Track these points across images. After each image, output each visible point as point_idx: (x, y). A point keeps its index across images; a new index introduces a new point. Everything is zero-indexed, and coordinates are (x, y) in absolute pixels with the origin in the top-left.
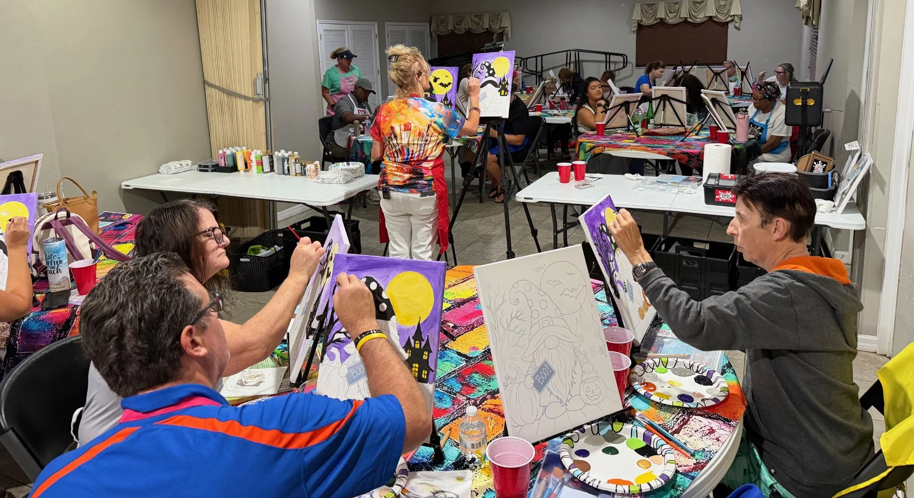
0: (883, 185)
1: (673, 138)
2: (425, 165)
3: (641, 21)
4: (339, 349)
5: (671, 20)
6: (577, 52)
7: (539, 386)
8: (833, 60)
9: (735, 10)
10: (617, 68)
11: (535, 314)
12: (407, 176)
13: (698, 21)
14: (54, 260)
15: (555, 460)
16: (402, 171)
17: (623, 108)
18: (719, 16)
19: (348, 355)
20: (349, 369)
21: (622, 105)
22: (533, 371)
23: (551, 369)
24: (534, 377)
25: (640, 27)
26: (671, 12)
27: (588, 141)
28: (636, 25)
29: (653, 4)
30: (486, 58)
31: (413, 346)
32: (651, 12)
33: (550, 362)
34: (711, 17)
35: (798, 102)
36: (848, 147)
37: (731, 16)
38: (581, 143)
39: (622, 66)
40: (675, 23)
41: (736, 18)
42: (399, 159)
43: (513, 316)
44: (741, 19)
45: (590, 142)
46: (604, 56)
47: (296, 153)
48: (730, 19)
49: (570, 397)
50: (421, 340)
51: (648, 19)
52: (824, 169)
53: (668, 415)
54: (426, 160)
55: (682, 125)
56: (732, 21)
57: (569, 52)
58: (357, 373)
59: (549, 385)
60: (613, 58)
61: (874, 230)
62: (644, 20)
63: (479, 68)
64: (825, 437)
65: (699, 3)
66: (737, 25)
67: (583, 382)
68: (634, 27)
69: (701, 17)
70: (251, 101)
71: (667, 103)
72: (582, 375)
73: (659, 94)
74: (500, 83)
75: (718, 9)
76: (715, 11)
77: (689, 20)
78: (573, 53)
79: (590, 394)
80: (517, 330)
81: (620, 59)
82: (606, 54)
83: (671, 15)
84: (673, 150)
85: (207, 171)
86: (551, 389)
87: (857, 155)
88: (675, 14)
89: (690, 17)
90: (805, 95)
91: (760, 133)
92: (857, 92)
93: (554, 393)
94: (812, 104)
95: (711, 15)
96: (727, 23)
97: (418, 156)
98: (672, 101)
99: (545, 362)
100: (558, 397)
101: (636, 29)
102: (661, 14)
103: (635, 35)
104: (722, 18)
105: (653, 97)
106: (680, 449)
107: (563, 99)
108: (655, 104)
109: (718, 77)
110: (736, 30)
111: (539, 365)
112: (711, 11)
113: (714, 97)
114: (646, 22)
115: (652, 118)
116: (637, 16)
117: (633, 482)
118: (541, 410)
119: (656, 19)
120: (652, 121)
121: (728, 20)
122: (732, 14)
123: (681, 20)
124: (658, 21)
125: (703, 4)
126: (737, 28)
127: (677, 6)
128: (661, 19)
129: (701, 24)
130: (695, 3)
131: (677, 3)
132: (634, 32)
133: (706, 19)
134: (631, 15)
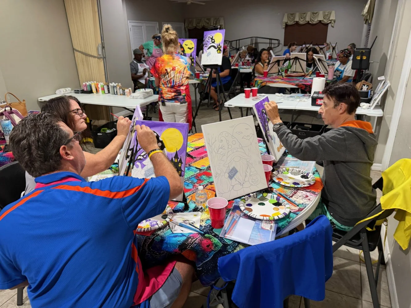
0: (393, 95)
1: (299, 78)
2: (182, 88)
3: (287, 22)
4: (140, 163)
5: (302, 22)
6: (256, 38)
7: (231, 177)
8: (377, 37)
9: (332, 17)
10: (275, 46)
11: (230, 147)
12: (173, 94)
13: (314, 23)
14: (6, 130)
15: (237, 208)
16: (171, 92)
17: (277, 63)
18: (324, 20)
19: (145, 166)
20: (145, 171)
21: (276, 62)
22: (228, 171)
23: (236, 170)
24: (228, 174)
25: (287, 26)
26: (302, 18)
27: (259, 80)
28: (285, 24)
29: (293, 14)
30: (210, 34)
31: (174, 161)
32: (292, 18)
33: (236, 167)
34: (320, 21)
35: (359, 58)
36: (379, 79)
37: (330, 20)
38: (256, 81)
39: (277, 45)
40: (303, 24)
41: (332, 21)
42: (169, 85)
43: (220, 147)
44: (335, 22)
45: (260, 80)
46: (269, 40)
47: (120, 84)
48: (329, 22)
49: (244, 182)
50: (178, 158)
51: (291, 21)
52: (367, 89)
53: (287, 190)
54: (182, 85)
55: (304, 72)
56: (330, 23)
57: (252, 38)
58: (149, 173)
59: (235, 177)
60: (273, 41)
61: (386, 117)
62: (289, 22)
63: (207, 39)
64: (355, 199)
65: (315, 13)
66: (333, 25)
67: (250, 175)
68: (284, 25)
69: (316, 21)
70: (97, 59)
71: (297, 61)
72: (250, 173)
73: (294, 57)
74: (218, 47)
75: (324, 17)
76: (322, 17)
77: (310, 22)
78: (254, 38)
79: (253, 181)
80: (221, 154)
81: (277, 42)
82: (270, 39)
83: (302, 20)
84: (298, 83)
85: (78, 93)
86: (236, 179)
87: (383, 82)
88: (304, 19)
89: (311, 21)
90: (362, 54)
91: (340, 74)
92: (386, 54)
93: (237, 180)
94: (365, 59)
95: (321, 20)
96: (328, 24)
97: (179, 83)
98: (300, 60)
99: (234, 167)
100: (239, 182)
101: (284, 27)
102: (297, 19)
103: (284, 30)
104: (326, 21)
105: (291, 58)
106: (292, 203)
107: (248, 60)
108: (291, 61)
109: (322, 50)
111: (231, 168)
112: (320, 18)
113: (319, 58)
114: (290, 23)
115: (290, 68)
116: (285, 20)
117: (271, 215)
118: (231, 187)
119: (294, 22)
120: (290, 70)
121: (328, 22)
122: (330, 19)
123: (306, 22)
124: (296, 22)
125: (317, 14)
126: (333, 27)
127: (305, 15)
128: (297, 22)
129: (315, 24)
130: (313, 13)
131: (305, 13)
132: (283, 28)
133: (318, 22)
134: (283, 20)
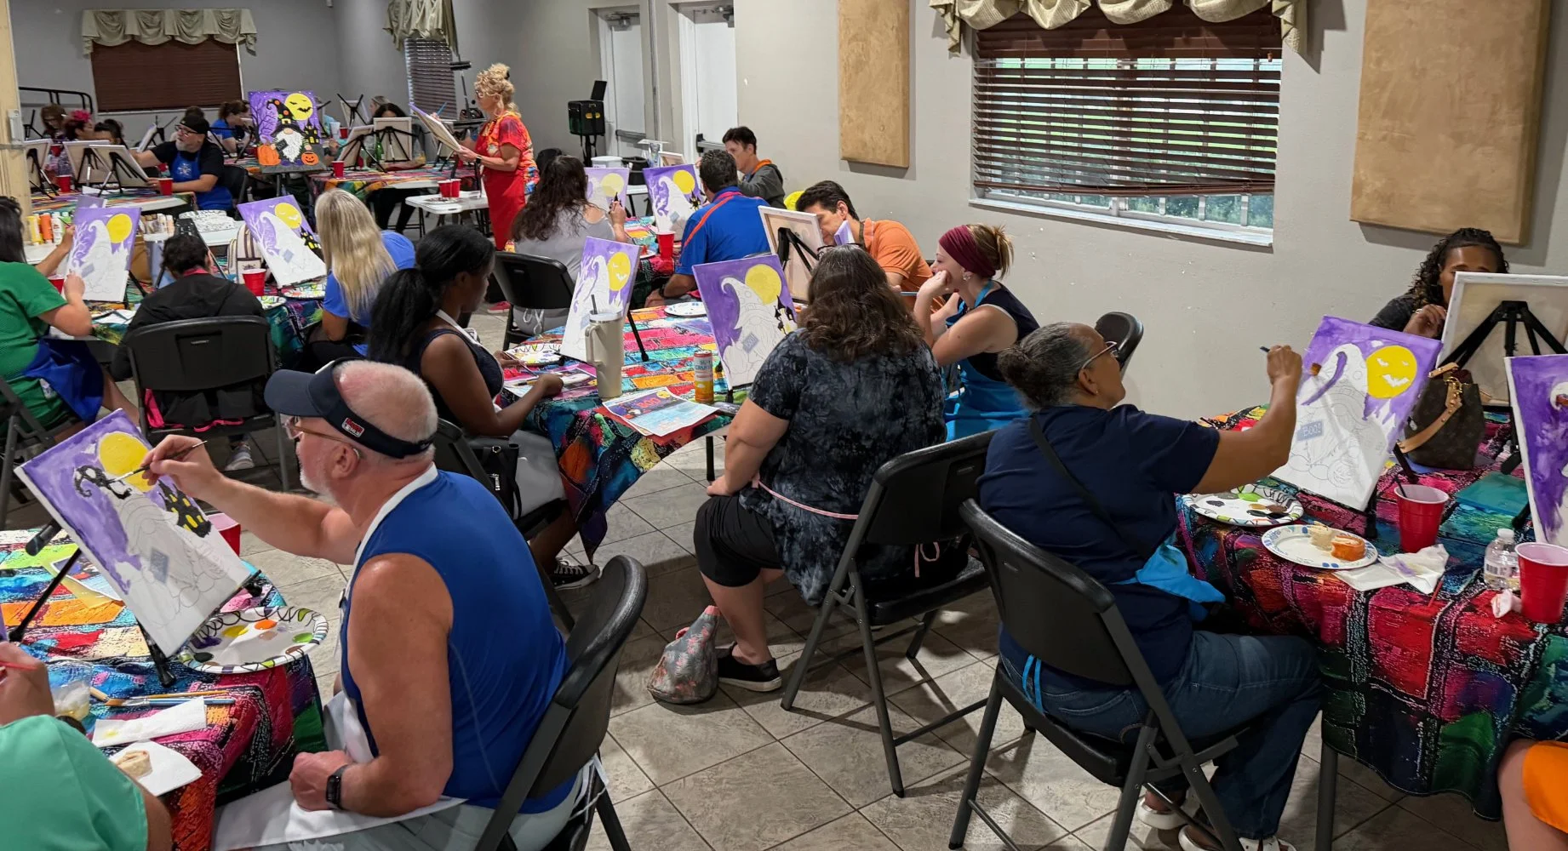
3: (100, 38)
5: (150, 38)
9: (248, 26)
13: (194, 41)
18: (222, 34)
25: (98, 48)
26: (148, 27)
28: (90, 44)
29: (114, 13)
32: (114, 25)
34: (211, 37)
37: (241, 35)
40: (157, 43)
41: (250, 39)
44: (255, 40)
48: (239, 39)
51: (111, 36)
56: (243, 42)
62: (104, 37)
65: (189, 14)
66: (252, 48)
68: (88, 48)
69: (197, 36)
75: (222, 24)
76: (216, 27)
77: (180, 40)
83: (150, 31)
88: (156, 30)
89: (181, 36)
95: (213, 32)
96: (235, 45)
101: (89, 52)
102: (132, 29)
103: (89, 62)
104: (228, 38)
110: (250, 55)
112: (210, 28)
114: (108, 41)
116: (90, 29)
119: (125, 36)
121: (236, 41)
122: (243, 32)
123: (166, 39)
124: (128, 40)
125: (196, 18)
126: (253, 53)
127: (157, 18)
128: (133, 36)
129: (198, 46)
130: (184, 14)
131: (154, 14)
132: (86, 56)
133: (205, 38)
134: (80, 31)
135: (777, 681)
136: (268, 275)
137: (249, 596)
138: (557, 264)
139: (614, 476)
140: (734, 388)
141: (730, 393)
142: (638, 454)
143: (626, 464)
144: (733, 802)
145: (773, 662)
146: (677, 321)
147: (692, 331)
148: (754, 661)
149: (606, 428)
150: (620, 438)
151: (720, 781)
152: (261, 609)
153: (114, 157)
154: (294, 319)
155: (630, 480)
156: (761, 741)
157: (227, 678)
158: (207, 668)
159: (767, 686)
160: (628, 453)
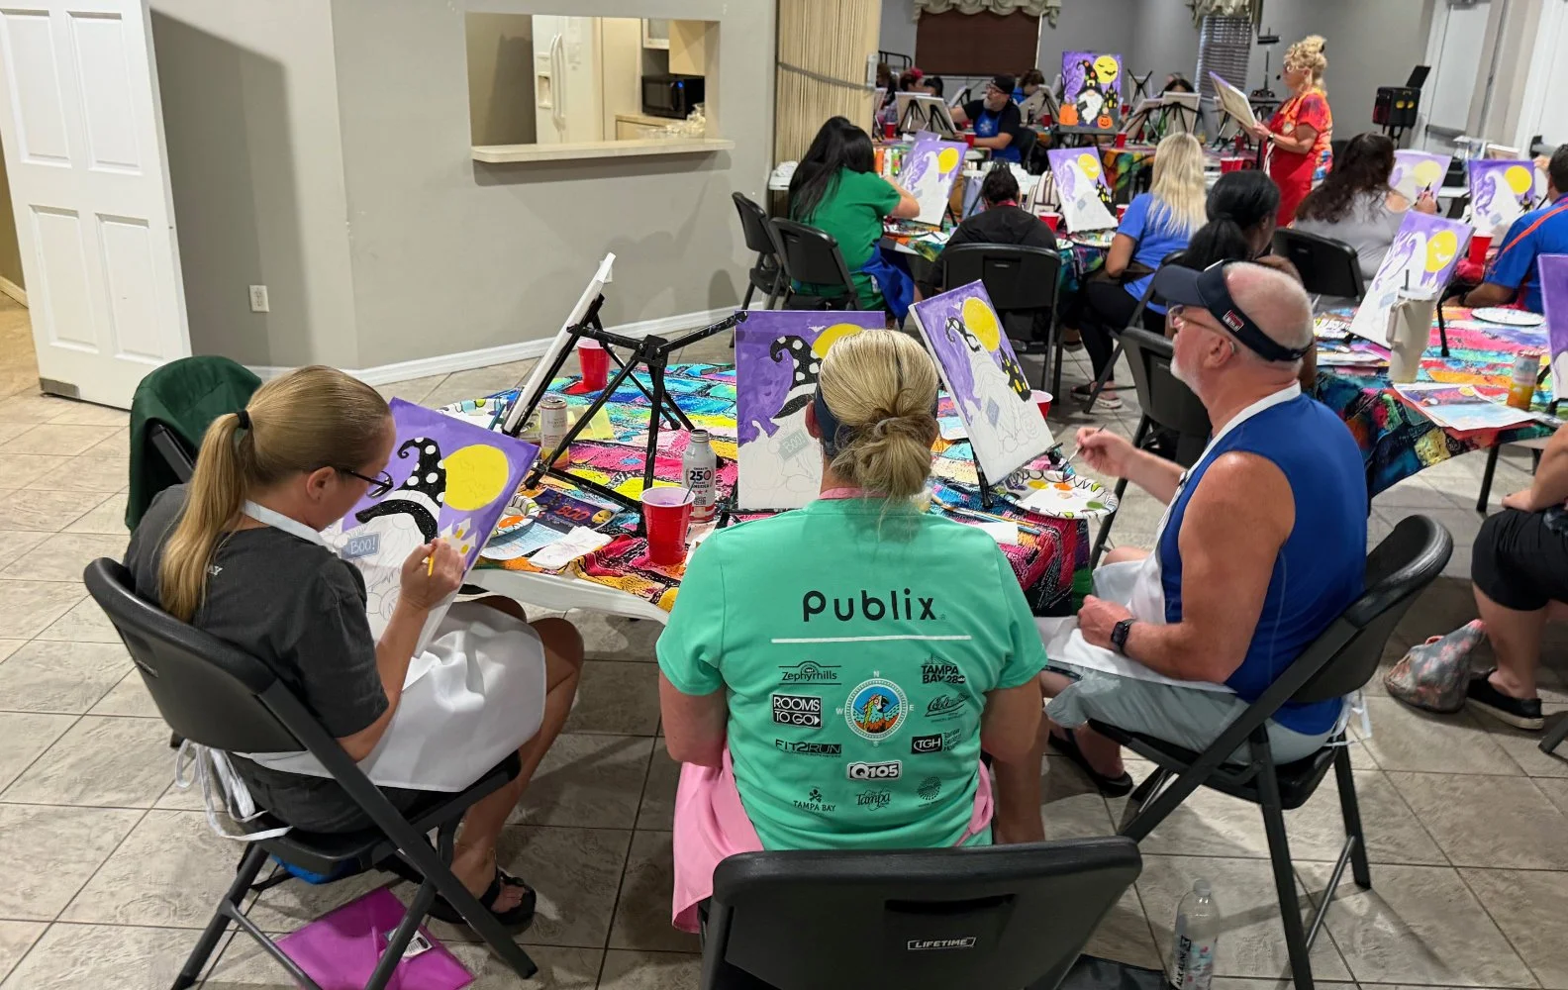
3: (927, 6)
5: (969, 8)
13: (1004, 12)
18: (1030, 7)
28: (918, 12)
34: (1020, 9)
37: (1046, 8)
40: (973, 12)
41: (1054, 12)
44: (1058, 12)
48: (1043, 12)
51: (937, 4)
56: (1046, 14)
62: (931, 5)
66: (1053, 21)
68: (916, 14)
69: (1008, 7)
77: (992, 9)
89: (994, 7)
95: (1022, 4)
96: (1038, 17)
101: (917, 17)
103: (914, 28)
104: (1034, 10)
110: (1050, 28)
114: (934, 9)
119: (948, 6)
121: (1040, 13)
122: (1049, 5)
123: (980, 9)
124: (950, 8)
126: (1053, 26)
128: (954, 5)
129: (1006, 16)
132: (914, 22)
133: (1014, 10)
135: (1537, 722)
136: (1061, 218)
137: (1049, 462)
138: (1347, 249)
139: (1391, 463)
140: (1561, 400)
141: (1554, 405)
142: (1424, 446)
143: (1408, 453)
144: (1468, 812)
145: (1538, 702)
146: (1485, 325)
147: (1505, 338)
148: (1515, 693)
149: (1394, 411)
150: (1406, 425)
151: (1455, 789)
152: (1061, 474)
153: (933, 108)
154: (1077, 263)
155: (1409, 470)
156: (1508, 770)
157: (1033, 515)
158: (1018, 503)
159: (1525, 722)
160: (1412, 443)
